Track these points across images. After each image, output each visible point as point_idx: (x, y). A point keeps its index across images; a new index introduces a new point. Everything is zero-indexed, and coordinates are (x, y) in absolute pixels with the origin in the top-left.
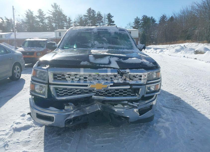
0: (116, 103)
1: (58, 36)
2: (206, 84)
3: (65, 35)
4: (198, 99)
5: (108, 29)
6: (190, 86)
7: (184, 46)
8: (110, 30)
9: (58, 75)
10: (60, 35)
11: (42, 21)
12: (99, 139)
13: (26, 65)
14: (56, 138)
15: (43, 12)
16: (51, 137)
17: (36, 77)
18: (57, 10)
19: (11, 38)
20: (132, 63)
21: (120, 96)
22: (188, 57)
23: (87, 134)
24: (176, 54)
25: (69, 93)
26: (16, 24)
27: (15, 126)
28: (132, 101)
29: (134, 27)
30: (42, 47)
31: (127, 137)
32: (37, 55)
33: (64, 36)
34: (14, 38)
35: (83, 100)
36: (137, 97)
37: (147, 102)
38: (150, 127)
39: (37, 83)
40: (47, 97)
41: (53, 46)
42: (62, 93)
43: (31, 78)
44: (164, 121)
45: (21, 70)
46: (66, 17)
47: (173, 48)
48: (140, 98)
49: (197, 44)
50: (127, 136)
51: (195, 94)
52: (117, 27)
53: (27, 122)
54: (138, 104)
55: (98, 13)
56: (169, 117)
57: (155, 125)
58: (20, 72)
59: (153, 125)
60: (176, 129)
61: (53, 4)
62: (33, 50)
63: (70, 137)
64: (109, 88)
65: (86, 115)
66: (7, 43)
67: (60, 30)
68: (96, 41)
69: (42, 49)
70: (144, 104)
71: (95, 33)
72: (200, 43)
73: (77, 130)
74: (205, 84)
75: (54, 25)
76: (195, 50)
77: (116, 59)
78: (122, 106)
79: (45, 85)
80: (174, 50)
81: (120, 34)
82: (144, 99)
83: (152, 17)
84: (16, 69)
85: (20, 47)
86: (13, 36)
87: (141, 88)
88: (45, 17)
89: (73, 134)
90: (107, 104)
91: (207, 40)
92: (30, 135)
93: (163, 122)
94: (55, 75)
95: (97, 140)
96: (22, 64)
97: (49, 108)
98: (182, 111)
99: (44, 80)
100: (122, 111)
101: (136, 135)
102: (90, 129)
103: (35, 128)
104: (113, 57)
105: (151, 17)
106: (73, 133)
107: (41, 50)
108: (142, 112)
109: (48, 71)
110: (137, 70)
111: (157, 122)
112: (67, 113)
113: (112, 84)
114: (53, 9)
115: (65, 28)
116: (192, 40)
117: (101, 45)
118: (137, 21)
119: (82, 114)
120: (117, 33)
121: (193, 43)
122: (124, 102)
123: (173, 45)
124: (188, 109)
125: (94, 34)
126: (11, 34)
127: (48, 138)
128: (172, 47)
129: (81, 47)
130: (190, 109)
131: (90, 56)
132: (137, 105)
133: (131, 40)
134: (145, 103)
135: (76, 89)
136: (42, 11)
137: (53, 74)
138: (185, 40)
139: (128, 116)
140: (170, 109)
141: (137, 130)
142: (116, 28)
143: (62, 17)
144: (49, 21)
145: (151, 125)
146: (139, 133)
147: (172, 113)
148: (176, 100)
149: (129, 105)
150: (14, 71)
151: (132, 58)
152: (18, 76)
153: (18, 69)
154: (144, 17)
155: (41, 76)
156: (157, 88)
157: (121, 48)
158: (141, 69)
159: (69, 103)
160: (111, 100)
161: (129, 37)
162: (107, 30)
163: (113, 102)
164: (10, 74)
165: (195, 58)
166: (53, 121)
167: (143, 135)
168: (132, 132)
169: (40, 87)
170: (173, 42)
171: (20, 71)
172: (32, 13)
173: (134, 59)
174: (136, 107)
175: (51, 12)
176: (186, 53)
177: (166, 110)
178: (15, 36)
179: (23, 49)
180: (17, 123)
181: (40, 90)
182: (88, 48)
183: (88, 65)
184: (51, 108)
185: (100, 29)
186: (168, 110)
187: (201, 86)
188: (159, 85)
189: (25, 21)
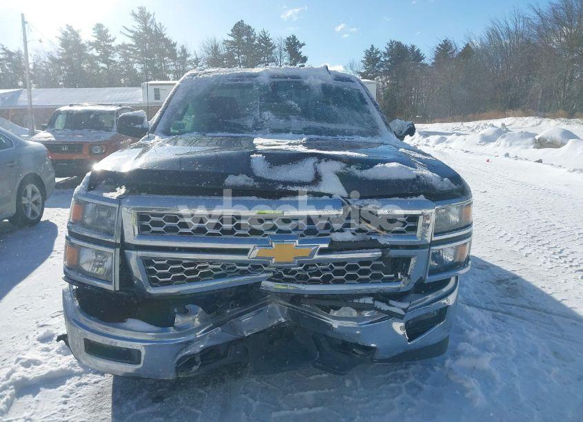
0: (334, 303)
1: (152, 100)
2: (579, 234)
3: (174, 93)
4: (563, 281)
5: (301, 75)
6: (536, 239)
7: (503, 125)
8: (309, 79)
9: (153, 218)
10: (157, 97)
11: (105, 57)
12: (282, 413)
13: (58, 180)
14: (149, 409)
15: (107, 31)
16: (133, 407)
17: (83, 225)
18: (148, 25)
19: (21, 104)
20: (385, 178)
21: (349, 282)
22: (516, 157)
23: (243, 396)
24: (481, 149)
25: (188, 273)
26: (31, 66)
27: (21, 373)
28: (385, 297)
29: (364, 73)
30: (107, 130)
31: (367, 405)
32: (91, 152)
33: (172, 96)
34: (27, 104)
35: (230, 293)
36: (402, 285)
37: (431, 297)
38: (434, 371)
39: (86, 244)
40: (118, 289)
41: (137, 126)
42: (167, 275)
43: (68, 227)
44: (474, 349)
45: (44, 198)
46: (175, 45)
47: (473, 131)
48: (411, 286)
49: (538, 120)
50: (368, 402)
51: (556, 265)
52: (329, 69)
53: (58, 361)
54: (405, 305)
55: (261, 36)
56: (489, 337)
57: (448, 362)
58: (41, 202)
59: (443, 364)
60: (515, 376)
61: (137, 12)
62: (79, 137)
63: (192, 405)
64: (316, 257)
65: (243, 339)
66: (8, 119)
67: (157, 82)
68: (266, 111)
69: (106, 136)
70: (423, 305)
71: (264, 88)
72: (545, 117)
73: (212, 383)
74: (577, 233)
75: (138, 67)
76: (537, 137)
77: (337, 166)
78: (355, 314)
79: (112, 251)
80: (476, 137)
81: (338, 90)
82: (422, 288)
83: (413, 47)
84: (29, 192)
85: (43, 128)
86: (23, 100)
87: (413, 256)
88: (113, 44)
89: (200, 395)
90: (307, 306)
91: (565, 109)
92: (65, 403)
93: (471, 355)
94: (142, 217)
95: (274, 415)
96: (46, 180)
97: (124, 325)
98: (523, 319)
99: (110, 234)
100: (356, 329)
101: (394, 397)
102: (254, 380)
103: (84, 380)
104: (326, 161)
105: (410, 46)
106: (202, 391)
107: (102, 139)
108: (415, 329)
109: (120, 204)
110: (402, 202)
111: (456, 355)
112: (183, 339)
113: (326, 246)
114: (137, 24)
115: (171, 76)
116: (523, 110)
117: (282, 123)
118: (371, 58)
119: (229, 337)
120: (330, 87)
121: (526, 119)
122: (362, 301)
123: (471, 124)
124: (539, 310)
125: (260, 90)
126: (19, 93)
127: (124, 410)
128: (468, 127)
129: (222, 130)
130: (545, 311)
131: (255, 158)
132: (403, 309)
133: (372, 109)
134: (425, 299)
135: (212, 262)
136: (104, 29)
137: (138, 214)
138: (504, 110)
139: (373, 345)
140: (488, 312)
141: (396, 379)
142: (325, 74)
143: (162, 46)
144: (125, 55)
145: (436, 365)
146: (404, 389)
147: (493, 324)
148: (499, 282)
149: (376, 309)
150: (24, 198)
151: (386, 165)
152: (34, 213)
153: (34, 193)
154: (391, 47)
155: (101, 219)
156: (462, 255)
157: (343, 133)
158: (414, 198)
159: (188, 307)
160: (322, 295)
161: (365, 99)
162: (299, 77)
163: (327, 299)
164: (11, 208)
165: (538, 159)
166: (139, 363)
167: (414, 395)
168: (381, 387)
169: (96, 255)
170: (472, 114)
171: (41, 199)
172: (78, 36)
173: (393, 168)
174: (399, 317)
175: (132, 31)
176: (511, 145)
177: (478, 315)
178: (30, 97)
179: (49, 134)
180: (27, 364)
181: (97, 264)
182: (242, 133)
183: (248, 186)
184: (132, 323)
185: (279, 77)
186: (480, 313)
187: (566, 240)
188: (468, 244)
189: (57, 57)
